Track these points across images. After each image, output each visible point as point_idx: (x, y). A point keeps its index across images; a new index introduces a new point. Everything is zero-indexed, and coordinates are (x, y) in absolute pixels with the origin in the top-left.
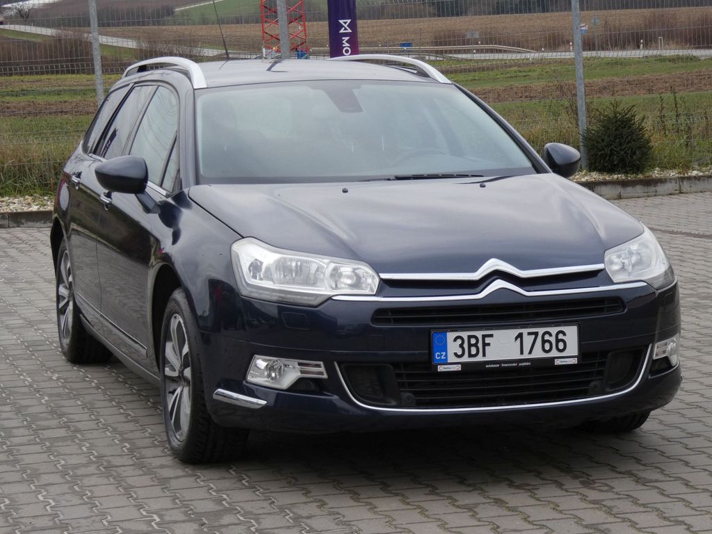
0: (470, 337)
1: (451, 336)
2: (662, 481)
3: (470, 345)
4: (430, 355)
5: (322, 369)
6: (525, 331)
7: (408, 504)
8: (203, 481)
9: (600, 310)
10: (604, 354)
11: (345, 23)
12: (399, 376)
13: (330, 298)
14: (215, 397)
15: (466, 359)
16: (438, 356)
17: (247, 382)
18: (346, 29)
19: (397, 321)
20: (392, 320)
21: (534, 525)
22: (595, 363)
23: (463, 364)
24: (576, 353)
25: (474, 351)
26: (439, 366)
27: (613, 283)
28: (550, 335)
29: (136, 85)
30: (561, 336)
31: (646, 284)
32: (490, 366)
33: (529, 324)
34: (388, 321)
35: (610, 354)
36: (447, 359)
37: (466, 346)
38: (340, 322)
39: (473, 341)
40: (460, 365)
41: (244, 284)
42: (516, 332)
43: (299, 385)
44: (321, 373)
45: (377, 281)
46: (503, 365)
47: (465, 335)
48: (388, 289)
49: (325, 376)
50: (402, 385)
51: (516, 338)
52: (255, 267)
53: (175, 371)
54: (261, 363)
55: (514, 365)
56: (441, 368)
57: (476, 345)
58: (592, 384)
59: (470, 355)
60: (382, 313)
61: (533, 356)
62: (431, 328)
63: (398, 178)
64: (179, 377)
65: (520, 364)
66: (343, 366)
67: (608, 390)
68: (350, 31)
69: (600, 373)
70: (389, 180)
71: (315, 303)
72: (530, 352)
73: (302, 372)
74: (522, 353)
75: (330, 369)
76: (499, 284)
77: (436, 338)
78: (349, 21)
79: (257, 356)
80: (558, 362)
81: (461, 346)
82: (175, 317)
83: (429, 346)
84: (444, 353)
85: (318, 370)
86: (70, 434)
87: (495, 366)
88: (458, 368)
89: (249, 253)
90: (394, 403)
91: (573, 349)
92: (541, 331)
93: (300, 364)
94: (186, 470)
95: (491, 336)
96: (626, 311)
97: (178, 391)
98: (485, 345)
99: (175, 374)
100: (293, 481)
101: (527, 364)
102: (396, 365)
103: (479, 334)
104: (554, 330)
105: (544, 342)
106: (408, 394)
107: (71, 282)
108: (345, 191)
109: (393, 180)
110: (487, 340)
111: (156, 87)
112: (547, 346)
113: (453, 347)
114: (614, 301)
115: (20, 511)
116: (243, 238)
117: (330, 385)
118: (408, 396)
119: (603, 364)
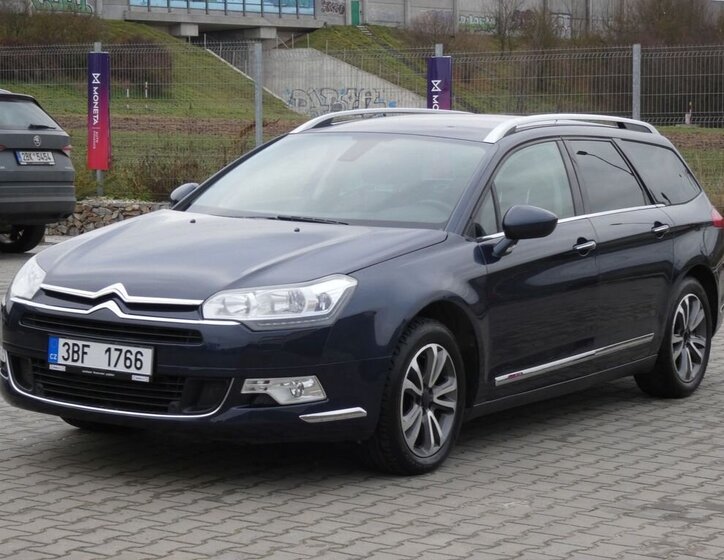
0: (74, 345)
1: (62, 341)
3: (74, 352)
4: (47, 354)
6: (113, 347)
15: (69, 363)
30: (139, 356)
37: (71, 351)
42: (106, 346)
47: (71, 342)
57: (77, 352)
59: (73, 361)
61: (117, 369)
72: (115, 366)
80: (134, 378)
81: (68, 351)
88: (63, 369)
92: (125, 348)
95: (88, 346)
98: (84, 353)
103: (80, 343)
104: (134, 350)
105: (126, 358)
110: (86, 350)
112: (128, 364)
113: (62, 351)
119: (181, 387)
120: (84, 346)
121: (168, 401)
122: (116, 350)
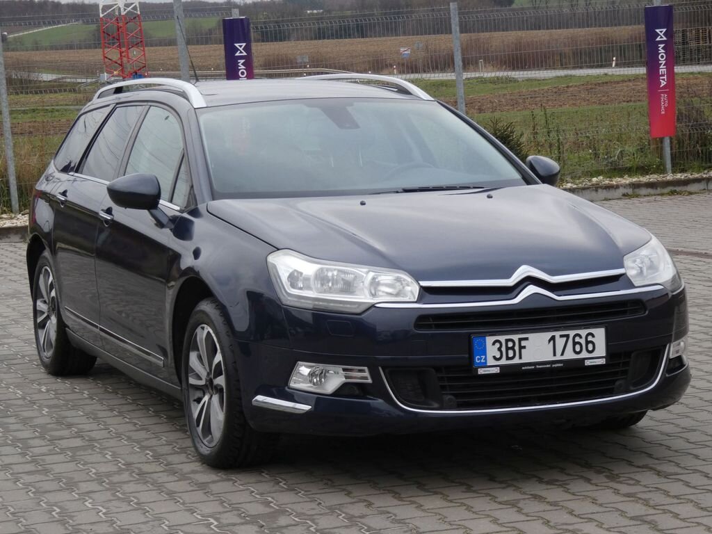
0: (507, 341)
1: (490, 340)
2: (682, 474)
3: (508, 349)
4: (471, 358)
5: (367, 374)
6: (557, 334)
7: (451, 501)
8: (242, 485)
9: (624, 312)
10: (628, 354)
11: (240, 46)
12: (441, 379)
13: (373, 306)
14: (254, 403)
15: (504, 362)
16: (478, 359)
17: (289, 388)
18: (241, 52)
19: (438, 326)
20: (433, 326)
21: (581, 518)
22: (620, 363)
23: (501, 367)
24: (604, 354)
25: (511, 354)
26: (479, 369)
27: (633, 287)
28: (581, 337)
29: (117, 106)
30: (590, 338)
31: (663, 287)
32: (526, 368)
33: (560, 327)
34: (429, 327)
35: (633, 355)
36: (486, 363)
37: (504, 349)
38: (379, 329)
39: (510, 344)
40: (498, 368)
41: (285, 294)
42: (549, 335)
43: (343, 390)
44: (366, 378)
45: (417, 288)
46: (538, 367)
47: (502, 338)
48: (428, 297)
49: (370, 381)
50: (443, 388)
51: (549, 341)
52: (294, 278)
53: (201, 379)
54: (304, 369)
55: (548, 366)
56: (481, 371)
57: (513, 348)
58: (618, 383)
59: (508, 358)
60: (424, 319)
62: (471, 333)
63: (406, 191)
64: (206, 386)
65: (553, 366)
66: (387, 371)
67: (632, 388)
68: (245, 54)
69: (625, 372)
70: (397, 192)
71: (359, 311)
72: (562, 354)
73: (346, 377)
74: (555, 355)
75: (374, 374)
76: (531, 289)
77: (476, 342)
78: (244, 44)
79: (300, 363)
80: (588, 363)
81: (500, 349)
82: (203, 328)
83: (470, 350)
84: (484, 357)
85: (363, 375)
86: (87, 443)
87: (530, 368)
88: (497, 370)
89: (286, 264)
90: (436, 405)
91: (601, 350)
92: (572, 333)
93: (344, 370)
94: (219, 474)
95: (526, 339)
96: (647, 312)
97: (206, 398)
98: (521, 348)
99: (202, 383)
100: (329, 483)
101: (560, 365)
102: (438, 369)
103: (516, 337)
104: (584, 332)
105: (575, 343)
106: (449, 397)
107: (53, 297)
108: (363, 204)
109: (401, 192)
110: (523, 343)
111: (148, 107)
113: (492, 350)
114: (636, 303)
115: (75, 519)
116: (278, 249)
117: (375, 389)
118: (449, 399)
120: (520, 340)
121: (614, 382)
122: (561, 336)
